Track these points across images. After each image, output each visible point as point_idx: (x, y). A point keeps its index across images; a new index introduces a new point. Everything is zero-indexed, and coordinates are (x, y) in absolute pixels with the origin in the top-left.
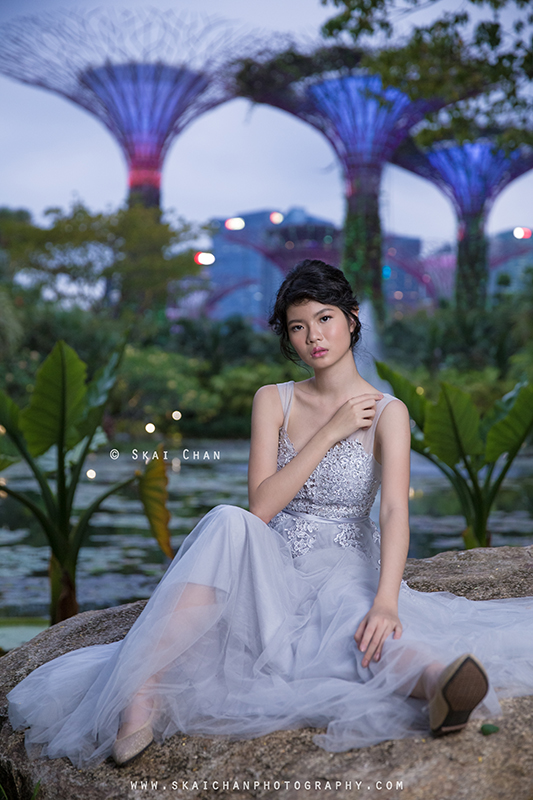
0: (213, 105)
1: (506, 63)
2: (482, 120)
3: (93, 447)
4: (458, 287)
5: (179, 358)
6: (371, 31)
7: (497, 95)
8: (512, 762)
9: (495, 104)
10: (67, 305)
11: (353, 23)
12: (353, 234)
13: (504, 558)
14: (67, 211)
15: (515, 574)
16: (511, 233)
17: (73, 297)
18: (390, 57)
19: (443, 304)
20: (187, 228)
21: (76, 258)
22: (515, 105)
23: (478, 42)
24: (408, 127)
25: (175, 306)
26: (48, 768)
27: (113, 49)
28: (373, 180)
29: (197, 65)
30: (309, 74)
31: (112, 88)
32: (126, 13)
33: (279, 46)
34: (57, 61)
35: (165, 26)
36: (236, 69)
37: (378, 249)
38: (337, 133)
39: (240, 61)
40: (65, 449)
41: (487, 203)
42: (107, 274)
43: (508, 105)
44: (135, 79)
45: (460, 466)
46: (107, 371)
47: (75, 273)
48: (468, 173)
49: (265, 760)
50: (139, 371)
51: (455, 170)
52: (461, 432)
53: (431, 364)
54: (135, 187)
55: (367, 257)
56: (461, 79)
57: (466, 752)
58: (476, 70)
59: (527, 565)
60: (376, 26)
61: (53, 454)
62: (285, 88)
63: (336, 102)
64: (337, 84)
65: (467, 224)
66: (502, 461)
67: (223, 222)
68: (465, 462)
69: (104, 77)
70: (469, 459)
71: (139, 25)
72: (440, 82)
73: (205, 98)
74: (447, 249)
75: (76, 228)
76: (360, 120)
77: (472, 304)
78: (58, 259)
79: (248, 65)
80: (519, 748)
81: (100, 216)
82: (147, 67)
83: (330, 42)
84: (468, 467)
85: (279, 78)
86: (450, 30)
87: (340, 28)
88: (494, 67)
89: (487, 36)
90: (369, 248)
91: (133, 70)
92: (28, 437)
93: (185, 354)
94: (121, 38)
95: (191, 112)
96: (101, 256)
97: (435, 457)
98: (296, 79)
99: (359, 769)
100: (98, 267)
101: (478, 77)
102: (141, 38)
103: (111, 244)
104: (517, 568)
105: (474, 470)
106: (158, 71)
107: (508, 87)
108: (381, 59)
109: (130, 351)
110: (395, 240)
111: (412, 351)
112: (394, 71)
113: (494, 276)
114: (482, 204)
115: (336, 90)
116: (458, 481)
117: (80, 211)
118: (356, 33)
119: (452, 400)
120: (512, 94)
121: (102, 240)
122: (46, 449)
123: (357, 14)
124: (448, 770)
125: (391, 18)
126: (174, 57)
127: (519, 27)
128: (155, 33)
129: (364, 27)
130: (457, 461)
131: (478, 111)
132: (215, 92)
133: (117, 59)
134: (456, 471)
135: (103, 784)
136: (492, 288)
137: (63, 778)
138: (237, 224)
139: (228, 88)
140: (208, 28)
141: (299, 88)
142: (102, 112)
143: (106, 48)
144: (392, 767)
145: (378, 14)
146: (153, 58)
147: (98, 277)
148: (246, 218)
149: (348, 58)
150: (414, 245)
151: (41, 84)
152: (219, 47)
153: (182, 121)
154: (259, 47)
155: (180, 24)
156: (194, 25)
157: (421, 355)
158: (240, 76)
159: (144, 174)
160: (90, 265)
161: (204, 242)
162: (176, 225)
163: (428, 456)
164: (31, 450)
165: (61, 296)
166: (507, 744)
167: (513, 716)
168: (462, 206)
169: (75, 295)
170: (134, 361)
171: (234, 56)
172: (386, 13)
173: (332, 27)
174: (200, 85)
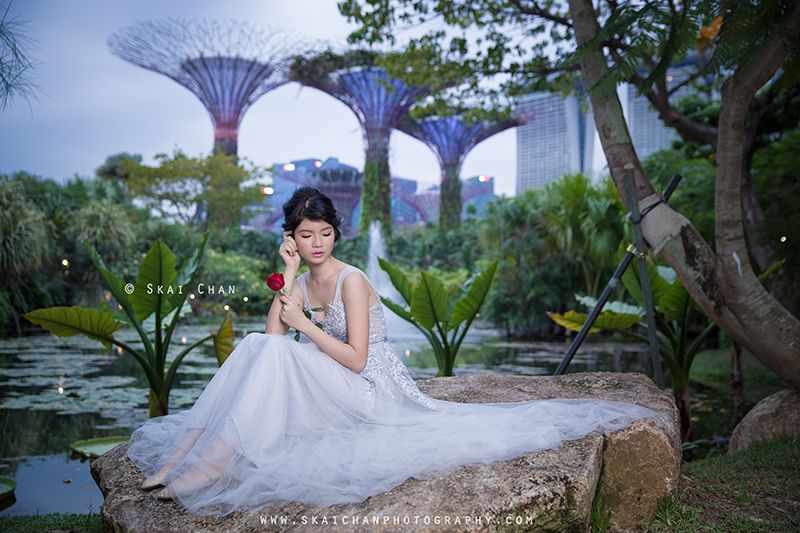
0: (274, 86)
1: (471, 65)
2: (456, 102)
3: (182, 315)
4: (442, 214)
5: (248, 259)
6: (381, 40)
7: (466, 86)
8: (446, 504)
9: (463, 92)
10: (171, 221)
11: (369, 35)
12: (370, 176)
13: (455, 383)
14: (171, 157)
15: (462, 393)
16: (477, 178)
17: (174, 216)
18: (394, 58)
19: (430, 226)
20: (255, 170)
21: (177, 187)
22: (477, 92)
23: (452, 50)
24: (408, 105)
25: (246, 224)
26: (138, 520)
27: (205, 46)
28: (386, 140)
29: (264, 59)
30: (341, 68)
31: (204, 73)
32: (215, 22)
33: (321, 49)
34: (167, 53)
35: (242, 32)
36: (290, 63)
37: (388, 187)
38: (360, 108)
39: (293, 57)
40: (162, 316)
41: (462, 158)
42: (198, 200)
43: (472, 92)
44: (221, 67)
45: (435, 329)
46: (191, 261)
47: (175, 199)
48: (447, 137)
49: (286, 510)
50: (219, 267)
51: (439, 134)
52: (435, 307)
53: (423, 264)
54: (218, 140)
55: (380, 192)
56: (441, 73)
57: (417, 499)
58: (450, 69)
59: (470, 388)
60: (384, 37)
61: (152, 319)
62: (325, 76)
63: (359, 87)
64: (360, 75)
65: (447, 171)
66: (463, 325)
67: (281, 167)
68: (438, 326)
69: (199, 65)
70: (441, 324)
71: (224, 30)
72: (427, 76)
73: (268, 82)
74: (435, 188)
75: (177, 168)
76: (375, 100)
77: (450, 226)
78: (164, 189)
79: (299, 60)
80: (451, 495)
81: (194, 160)
82: (229, 59)
83: (355, 47)
84: (440, 330)
85: (321, 70)
86: (434, 41)
87: (360, 38)
88: (462, 68)
89: (458, 46)
90: (381, 186)
91: (220, 61)
92: (135, 307)
93: (252, 256)
94: (211, 39)
95: (259, 90)
96: (194, 187)
97: (418, 323)
98: (332, 71)
99: (348, 512)
100: (193, 195)
101: (452, 73)
102: (225, 39)
103: (202, 180)
104: (463, 389)
105: (444, 332)
106: (236, 62)
107: (472, 79)
108: (388, 59)
109: (212, 253)
110: (399, 181)
111: (409, 256)
112: (397, 67)
113: (465, 206)
114: (458, 159)
115: (359, 79)
116: (433, 339)
117: (180, 156)
118: (371, 42)
119: (429, 285)
120: (474, 85)
121: (195, 177)
122: (148, 316)
123: (371, 29)
124: (405, 510)
125: (394, 33)
126: (248, 54)
127: (479, 42)
128: (235, 37)
129: (376, 37)
130: (433, 326)
131: (452, 95)
132: (276, 77)
133: (208, 54)
134: (432, 332)
135: (176, 529)
136: (464, 216)
137: (149, 526)
138: (291, 168)
139: (285, 74)
140: (272, 35)
141: (334, 76)
142: (197, 89)
143: (200, 46)
144: (369, 510)
145: (385, 30)
146: (233, 54)
147: (192, 202)
148: (297, 164)
149: (367, 58)
150: (413, 185)
151: (154, 69)
152: (279, 48)
153: (253, 97)
154: (307, 49)
155: (252, 31)
156: (262, 32)
157: (416, 259)
158: (293, 67)
159: (226, 132)
160: (187, 193)
161: (267, 180)
162: (248, 167)
163: (413, 322)
164: (137, 317)
165: (165, 215)
166: (444, 493)
167: (449, 476)
168: (443, 159)
169: (176, 214)
170: (216, 261)
171: (289, 54)
172: (391, 30)
173: (355, 37)
174: (266, 72)
